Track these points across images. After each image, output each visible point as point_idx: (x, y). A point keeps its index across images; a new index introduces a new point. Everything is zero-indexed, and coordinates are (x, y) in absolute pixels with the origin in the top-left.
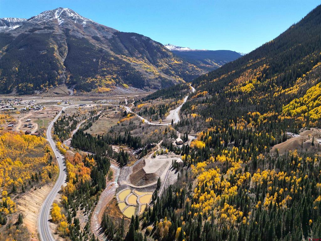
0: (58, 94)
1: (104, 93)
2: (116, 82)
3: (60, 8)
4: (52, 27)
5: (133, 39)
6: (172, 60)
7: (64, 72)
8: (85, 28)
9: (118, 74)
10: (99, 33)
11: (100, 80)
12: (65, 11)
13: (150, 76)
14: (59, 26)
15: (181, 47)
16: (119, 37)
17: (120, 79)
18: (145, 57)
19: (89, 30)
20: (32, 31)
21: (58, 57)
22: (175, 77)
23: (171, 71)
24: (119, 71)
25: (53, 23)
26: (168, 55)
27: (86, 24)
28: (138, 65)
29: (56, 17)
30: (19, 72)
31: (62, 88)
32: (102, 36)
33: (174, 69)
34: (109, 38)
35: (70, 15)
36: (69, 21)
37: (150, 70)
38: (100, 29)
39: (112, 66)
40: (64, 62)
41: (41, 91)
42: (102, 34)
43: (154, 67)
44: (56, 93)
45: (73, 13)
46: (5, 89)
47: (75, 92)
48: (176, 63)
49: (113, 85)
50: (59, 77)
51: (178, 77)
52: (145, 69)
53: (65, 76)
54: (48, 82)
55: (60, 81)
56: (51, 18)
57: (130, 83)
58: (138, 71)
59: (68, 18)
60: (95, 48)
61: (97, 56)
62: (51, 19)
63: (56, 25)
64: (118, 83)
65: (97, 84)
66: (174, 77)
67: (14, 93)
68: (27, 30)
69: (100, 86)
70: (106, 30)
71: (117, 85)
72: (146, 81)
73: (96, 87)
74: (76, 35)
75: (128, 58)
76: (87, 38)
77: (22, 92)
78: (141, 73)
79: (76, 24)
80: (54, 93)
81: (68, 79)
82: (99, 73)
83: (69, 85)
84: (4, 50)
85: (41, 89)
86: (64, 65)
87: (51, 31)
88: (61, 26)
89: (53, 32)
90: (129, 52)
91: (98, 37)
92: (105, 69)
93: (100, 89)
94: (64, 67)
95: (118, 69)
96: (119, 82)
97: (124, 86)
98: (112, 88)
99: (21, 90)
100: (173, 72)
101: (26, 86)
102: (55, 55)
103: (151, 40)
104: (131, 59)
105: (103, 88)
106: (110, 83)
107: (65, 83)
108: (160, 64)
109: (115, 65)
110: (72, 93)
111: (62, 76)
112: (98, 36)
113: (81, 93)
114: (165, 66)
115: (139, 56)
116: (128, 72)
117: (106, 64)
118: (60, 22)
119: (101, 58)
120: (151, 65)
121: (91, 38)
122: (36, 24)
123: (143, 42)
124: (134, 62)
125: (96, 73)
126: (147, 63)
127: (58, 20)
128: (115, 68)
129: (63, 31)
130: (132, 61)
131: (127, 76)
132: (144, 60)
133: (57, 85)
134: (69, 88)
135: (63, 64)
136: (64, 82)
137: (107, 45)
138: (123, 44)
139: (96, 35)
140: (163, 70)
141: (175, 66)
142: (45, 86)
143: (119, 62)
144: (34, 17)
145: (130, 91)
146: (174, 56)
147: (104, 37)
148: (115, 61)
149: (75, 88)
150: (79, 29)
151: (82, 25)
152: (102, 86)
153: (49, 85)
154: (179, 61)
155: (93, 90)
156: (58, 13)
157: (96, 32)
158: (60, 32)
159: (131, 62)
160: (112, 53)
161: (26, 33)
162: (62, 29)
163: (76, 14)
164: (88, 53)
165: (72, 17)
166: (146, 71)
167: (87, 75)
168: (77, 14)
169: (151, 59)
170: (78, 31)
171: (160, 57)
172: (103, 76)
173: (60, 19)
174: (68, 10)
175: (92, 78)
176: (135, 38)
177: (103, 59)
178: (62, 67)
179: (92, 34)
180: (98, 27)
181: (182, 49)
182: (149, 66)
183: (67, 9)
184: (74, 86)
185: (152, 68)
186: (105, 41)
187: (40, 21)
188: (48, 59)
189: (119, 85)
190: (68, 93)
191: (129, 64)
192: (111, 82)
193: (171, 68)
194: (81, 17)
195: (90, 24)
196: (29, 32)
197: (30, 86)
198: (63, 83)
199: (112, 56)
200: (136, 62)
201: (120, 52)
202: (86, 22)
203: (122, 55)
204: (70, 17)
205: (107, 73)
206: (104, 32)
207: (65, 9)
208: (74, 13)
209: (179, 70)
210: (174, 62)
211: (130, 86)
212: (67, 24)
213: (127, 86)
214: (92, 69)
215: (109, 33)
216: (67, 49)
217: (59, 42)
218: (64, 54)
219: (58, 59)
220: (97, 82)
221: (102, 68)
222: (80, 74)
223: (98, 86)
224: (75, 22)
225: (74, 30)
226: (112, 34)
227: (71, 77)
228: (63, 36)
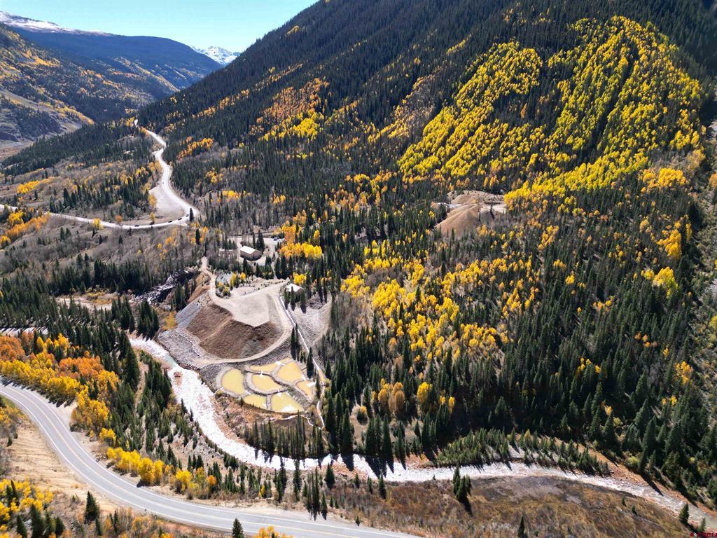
6: (27, 56)
15: (26, 19)
22: (53, 104)
23: (34, 87)
33: (41, 82)
48: (41, 66)
51: (61, 103)
66: (49, 105)
100: (42, 91)
114: (11, 72)
140: (6, 84)
141: (42, 72)
146: (28, 45)
154: (49, 59)
181: (31, 25)
193: (32, 77)
209: (59, 85)
210: (34, 60)
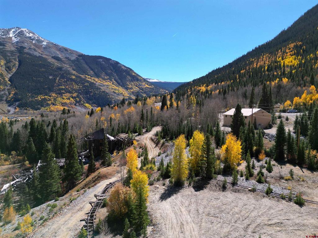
2: (76, 102)
3: (17, 27)
4: (3, 44)
5: (100, 62)
6: (143, 84)
7: (7, 88)
8: (44, 48)
9: (79, 93)
10: (61, 54)
11: (56, 98)
12: (23, 31)
13: (118, 97)
14: (13, 43)
15: (150, 79)
16: (84, 59)
18: (113, 80)
19: (49, 51)
21: (2, 72)
23: (142, 94)
24: (80, 90)
25: (5, 40)
26: (138, 78)
27: (47, 45)
28: (104, 86)
29: (11, 35)
32: (64, 57)
33: (145, 93)
34: (72, 59)
35: (28, 35)
36: (27, 40)
37: (119, 91)
38: (62, 50)
39: (72, 84)
40: (10, 77)
42: (64, 55)
43: (123, 90)
45: (32, 33)
47: (17, 110)
48: (147, 87)
49: (71, 104)
52: (113, 90)
53: (8, 92)
56: (3, 35)
57: (94, 103)
58: (105, 91)
59: (26, 38)
60: (52, 66)
61: (55, 74)
62: (4, 37)
63: (9, 42)
65: (50, 102)
69: (53, 104)
70: (70, 52)
71: (77, 104)
72: (113, 102)
73: (48, 105)
74: (32, 53)
75: (93, 78)
76: (46, 57)
78: (107, 93)
79: (35, 43)
81: (12, 95)
82: (55, 91)
83: (10, 103)
86: (9, 81)
88: (16, 44)
89: (3, 48)
90: (95, 73)
91: (60, 58)
92: (63, 87)
93: (53, 108)
94: (9, 82)
95: (80, 87)
96: (80, 101)
97: (86, 107)
103: (119, 63)
104: (97, 80)
105: (57, 107)
106: (68, 101)
107: (6, 100)
108: (130, 86)
109: (76, 83)
110: (12, 112)
111: (3, 93)
112: (60, 56)
113: (25, 111)
114: (136, 89)
115: (106, 78)
116: (91, 91)
117: (66, 82)
118: (15, 40)
119: (60, 76)
120: (120, 87)
121: (50, 57)
123: (111, 65)
124: (100, 82)
125: (51, 90)
126: (115, 85)
127: (13, 38)
128: (76, 87)
129: (17, 48)
130: (98, 81)
131: (90, 95)
132: (111, 82)
134: (9, 106)
135: (8, 79)
136: (5, 98)
137: (69, 65)
138: (88, 66)
139: (57, 56)
140: (133, 93)
141: (146, 89)
143: (81, 81)
146: (144, 81)
147: (66, 58)
148: (77, 79)
149: (18, 106)
150: (37, 49)
151: (42, 46)
152: (56, 105)
154: (150, 86)
155: (42, 108)
156: (14, 32)
157: (58, 53)
158: (13, 49)
159: (96, 82)
160: (74, 72)
162: (16, 47)
163: (35, 35)
164: (43, 69)
165: (30, 37)
166: (114, 92)
167: (39, 93)
168: (37, 35)
169: (119, 81)
170: (35, 50)
171: (129, 80)
172: (60, 94)
173: (15, 38)
174: (27, 31)
175: (44, 96)
176: (102, 61)
177: (62, 77)
178: (6, 82)
179: (52, 54)
180: (60, 48)
182: (117, 88)
183: (25, 29)
184: (17, 103)
185: (121, 90)
186: (67, 61)
189: (79, 105)
190: (6, 112)
191: (93, 83)
193: (142, 91)
194: (42, 38)
195: (51, 45)
198: (3, 100)
199: (74, 75)
200: (102, 82)
201: (84, 72)
202: (47, 43)
203: (86, 76)
204: (28, 37)
205: (65, 91)
206: (67, 53)
207: (24, 29)
208: (34, 34)
209: (151, 93)
210: (145, 86)
211: (93, 106)
212: (23, 43)
213: (89, 107)
214: (46, 86)
215: (72, 54)
216: (17, 65)
217: (8, 58)
218: (12, 69)
219: (3, 74)
220: (50, 100)
221: (59, 86)
222: (28, 91)
223: (51, 104)
224: (34, 42)
225: (30, 48)
226: (76, 56)
227: (15, 93)
228: (15, 52)
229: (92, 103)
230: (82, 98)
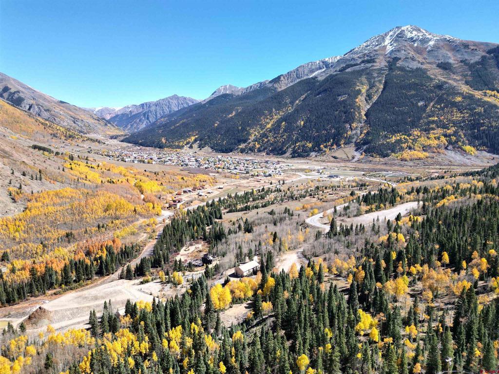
0: (337, 158)
1: (411, 160)
2: (450, 143)
3: (397, 27)
4: (374, 59)
7: (360, 125)
8: (429, 51)
9: (461, 126)
10: (455, 56)
11: (417, 137)
12: (404, 31)
14: (386, 55)
16: (496, 58)
17: (460, 136)
19: (436, 54)
20: (344, 69)
21: (360, 103)
24: (464, 121)
25: (377, 53)
27: (434, 46)
29: (386, 43)
30: (304, 126)
31: (347, 150)
32: (458, 61)
34: (472, 62)
35: (409, 35)
36: (405, 45)
38: (458, 49)
39: (452, 112)
40: (368, 110)
41: (319, 153)
42: (459, 56)
44: (335, 158)
45: (416, 30)
46: (280, 150)
47: (363, 156)
49: (439, 147)
50: (349, 133)
53: (360, 131)
54: (332, 140)
55: (349, 139)
56: (377, 45)
57: (483, 144)
59: (406, 41)
60: (429, 84)
61: (429, 96)
62: (377, 48)
63: (382, 55)
64: (454, 144)
65: (405, 145)
67: (288, 154)
68: (338, 69)
69: (410, 148)
70: (472, 48)
71: (450, 147)
73: (402, 149)
74: (407, 65)
76: (427, 68)
77: (296, 155)
79: (417, 47)
80: (332, 157)
81: (363, 135)
82: (421, 127)
83: (358, 147)
84: (302, 99)
85: (320, 150)
86: (365, 115)
87: (369, 65)
88: (389, 55)
89: (372, 66)
91: (450, 64)
92: (436, 118)
93: (407, 154)
94: (365, 117)
95: (464, 117)
96: (456, 142)
97: (465, 151)
98: (434, 152)
99: (296, 151)
101: (303, 146)
102: (357, 100)
105: (413, 152)
109: (460, 110)
110: (356, 159)
111: (354, 132)
112: (451, 61)
113: (371, 158)
116: (484, 123)
117: (442, 109)
118: (389, 48)
119: (436, 100)
121: (434, 66)
122: (353, 59)
125: (414, 125)
127: (388, 47)
128: (457, 116)
129: (388, 62)
131: (479, 131)
133: (342, 146)
134: (356, 150)
135: (365, 113)
136: (354, 140)
137: (462, 75)
139: (447, 61)
142: (326, 147)
143: (469, 105)
144: (354, 49)
145: (477, 160)
147: (461, 62)
148: (463, 102)
149: (365, 151)
150: (417, 56)
151: (426, 48)
152: (413, 149)
153: (332, 145)
155: (393, 154)
156: (391, 36)
157: (450, 54)
158: (383, 64)
160: (465, 89)
161: (335, 73)
162: (388, 59)
164: (413, 92)
165: (412, 38)
167: (397, 130)
168: (424, 31)
170: (413, 59)
172: (426, 131)
173: (391, 45)
174: (409, 29)
175: (402, 135)
177: (440, 100)
178: (361, 118)
179: (439, 60)
180: (456, 46)
183: (407, 27)
184: (365, 147)
186: (461, 68)
187: (360, 53)
188: (344, 107)
189: (454, 148)
190: (351, 158)
192: (436, 142)
194: (430, 34)
195: (441, 44)
196: (339, 71)
197: (307, 146)
198: (352, 143)
199: (461, 94)
201: (486, 85)
202: (435, 42)
203: (488, 91)
204: (409, 39)
205: (436, 125)
206: (466, 52)
208: (419, 30)
211: (481, 150)
212: (398, 51)
213: (472, 151)
214: (409, 120)
215: (476, 52)
216: (380, 90)
217: (373, 81)
218: (372, 98)
219: (360, 106)
220: (407, 141)
221: (430, 116)
222: (384, 127)
223: (407, 148)
224: (416, 45)
225: (406, 58)
226: (484, 54)
227: (367, 133)
228: (384, 70)
229: (480, 145)
230: (463, 136)
